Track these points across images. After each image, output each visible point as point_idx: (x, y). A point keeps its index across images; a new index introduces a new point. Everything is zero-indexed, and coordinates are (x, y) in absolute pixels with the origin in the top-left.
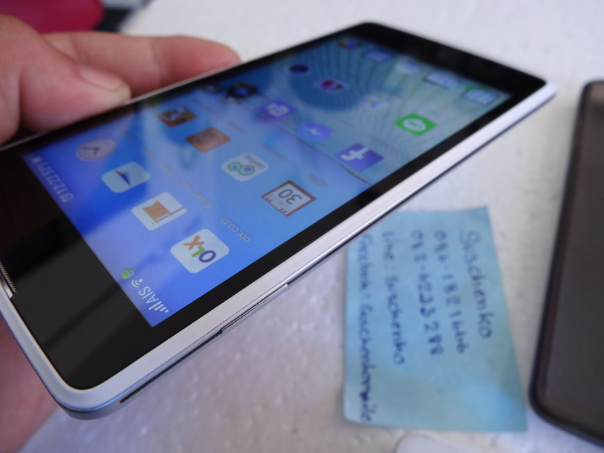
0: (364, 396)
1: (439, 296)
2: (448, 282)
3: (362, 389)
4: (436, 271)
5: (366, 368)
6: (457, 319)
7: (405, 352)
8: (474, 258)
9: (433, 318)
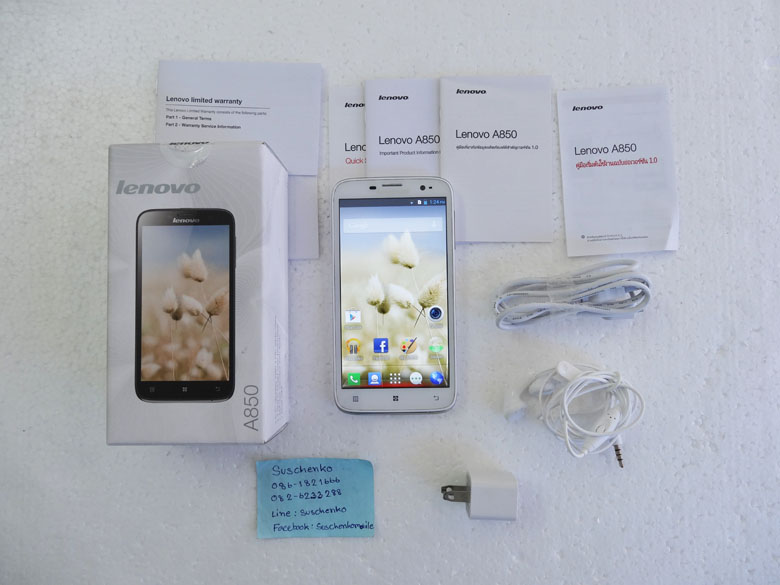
0: (362, 527)
1: (311, 489)
2: (303, 483)
3: (358, 528)
4: (296, 491)
5: (348, 526)
6: (323, 481)
7: (340, 507)
8: (289, 469)
9: (323, 493)
